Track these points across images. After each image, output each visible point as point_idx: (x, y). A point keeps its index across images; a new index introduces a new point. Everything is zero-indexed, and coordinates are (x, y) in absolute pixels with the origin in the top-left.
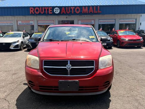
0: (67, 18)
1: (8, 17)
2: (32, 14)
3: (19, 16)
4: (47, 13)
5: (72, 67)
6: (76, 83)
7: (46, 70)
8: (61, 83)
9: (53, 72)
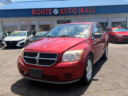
0: (64, 18)
2: (34, 15)
4: (47, 14)
6: (40, 71)
7: (25, 59)
8: (30, 70)
9: (28, 61)
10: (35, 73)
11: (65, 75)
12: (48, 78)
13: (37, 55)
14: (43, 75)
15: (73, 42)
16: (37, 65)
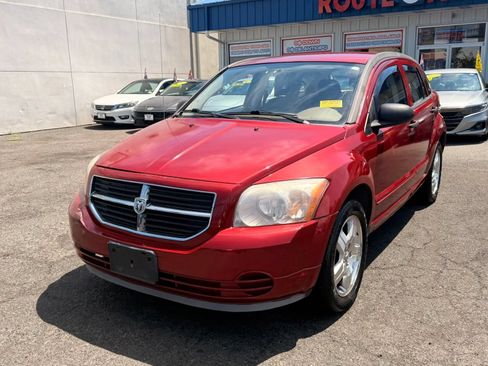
0: (454, 16)
1: (258, 29)
2: (325, 15)
3: (289, 25)
4: (374, 6)
5: (153, 208)
6: (149, 259)
7: (95, 204)
8: (114, 250)
9: (108, 212)
10: (132, 262)
11: (244, 278)
12: (180, 287)
13: (138, 195)
14: (161, 274)
15: (286, 144)
16: (138, 232)
